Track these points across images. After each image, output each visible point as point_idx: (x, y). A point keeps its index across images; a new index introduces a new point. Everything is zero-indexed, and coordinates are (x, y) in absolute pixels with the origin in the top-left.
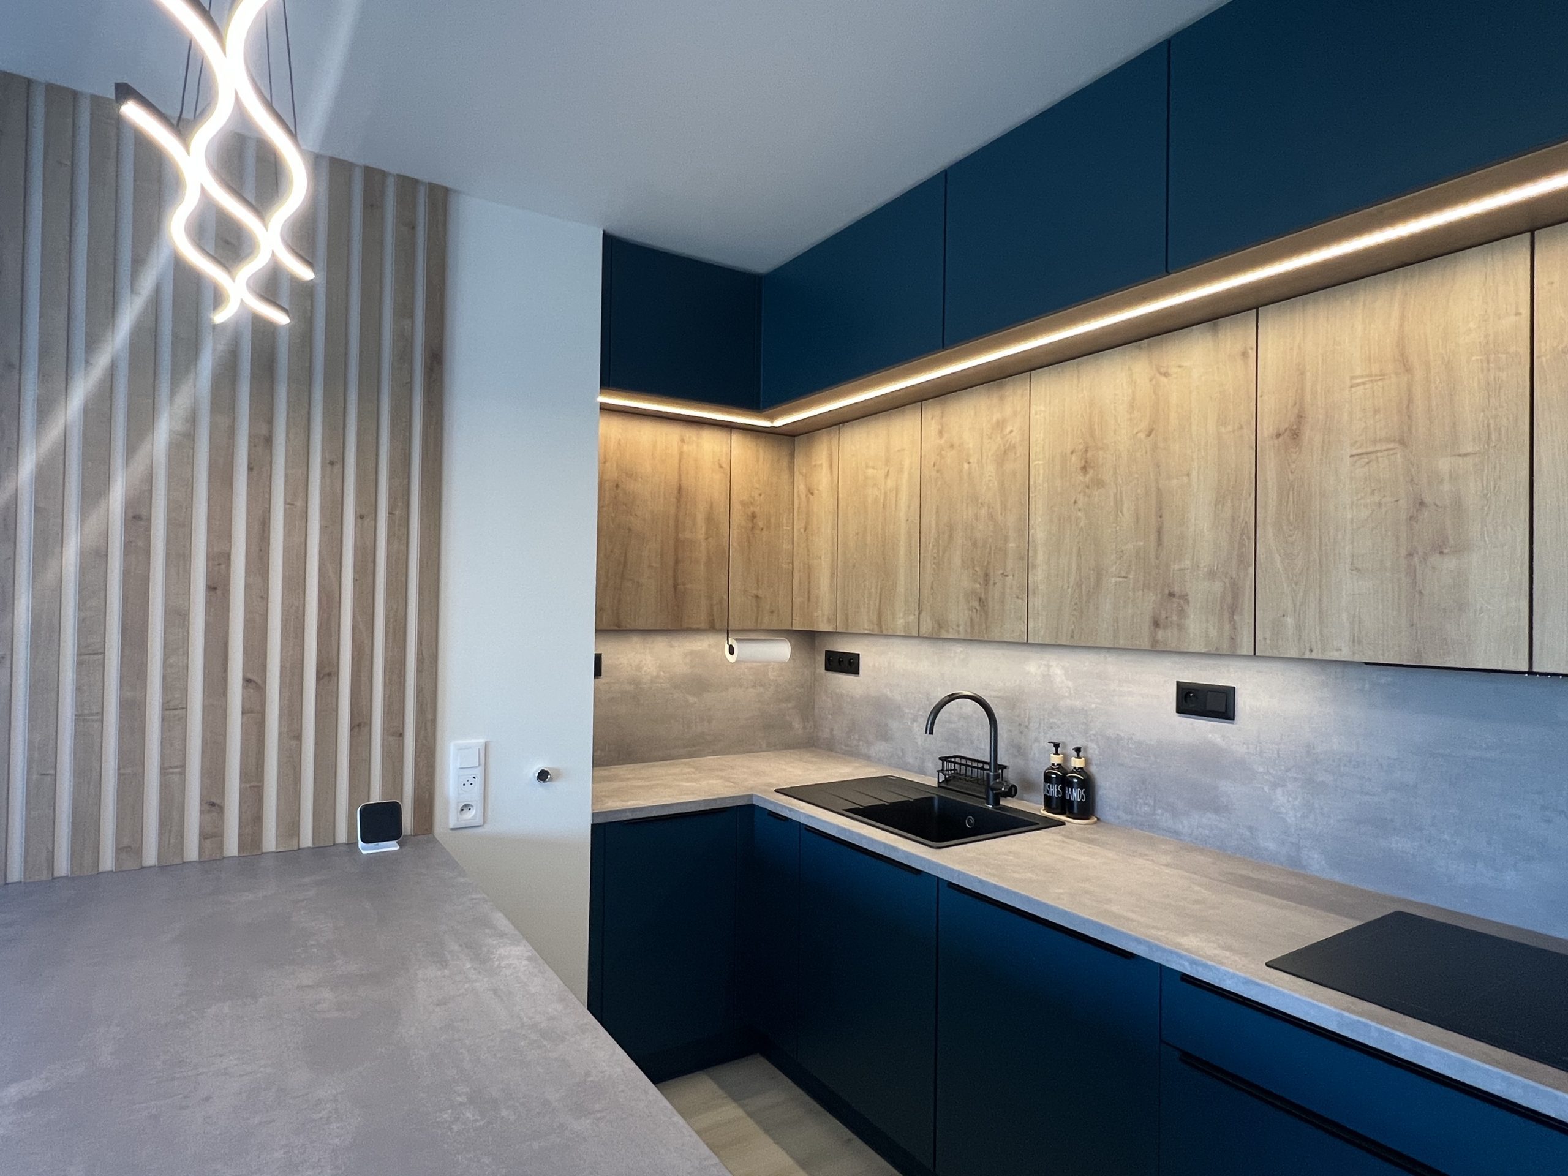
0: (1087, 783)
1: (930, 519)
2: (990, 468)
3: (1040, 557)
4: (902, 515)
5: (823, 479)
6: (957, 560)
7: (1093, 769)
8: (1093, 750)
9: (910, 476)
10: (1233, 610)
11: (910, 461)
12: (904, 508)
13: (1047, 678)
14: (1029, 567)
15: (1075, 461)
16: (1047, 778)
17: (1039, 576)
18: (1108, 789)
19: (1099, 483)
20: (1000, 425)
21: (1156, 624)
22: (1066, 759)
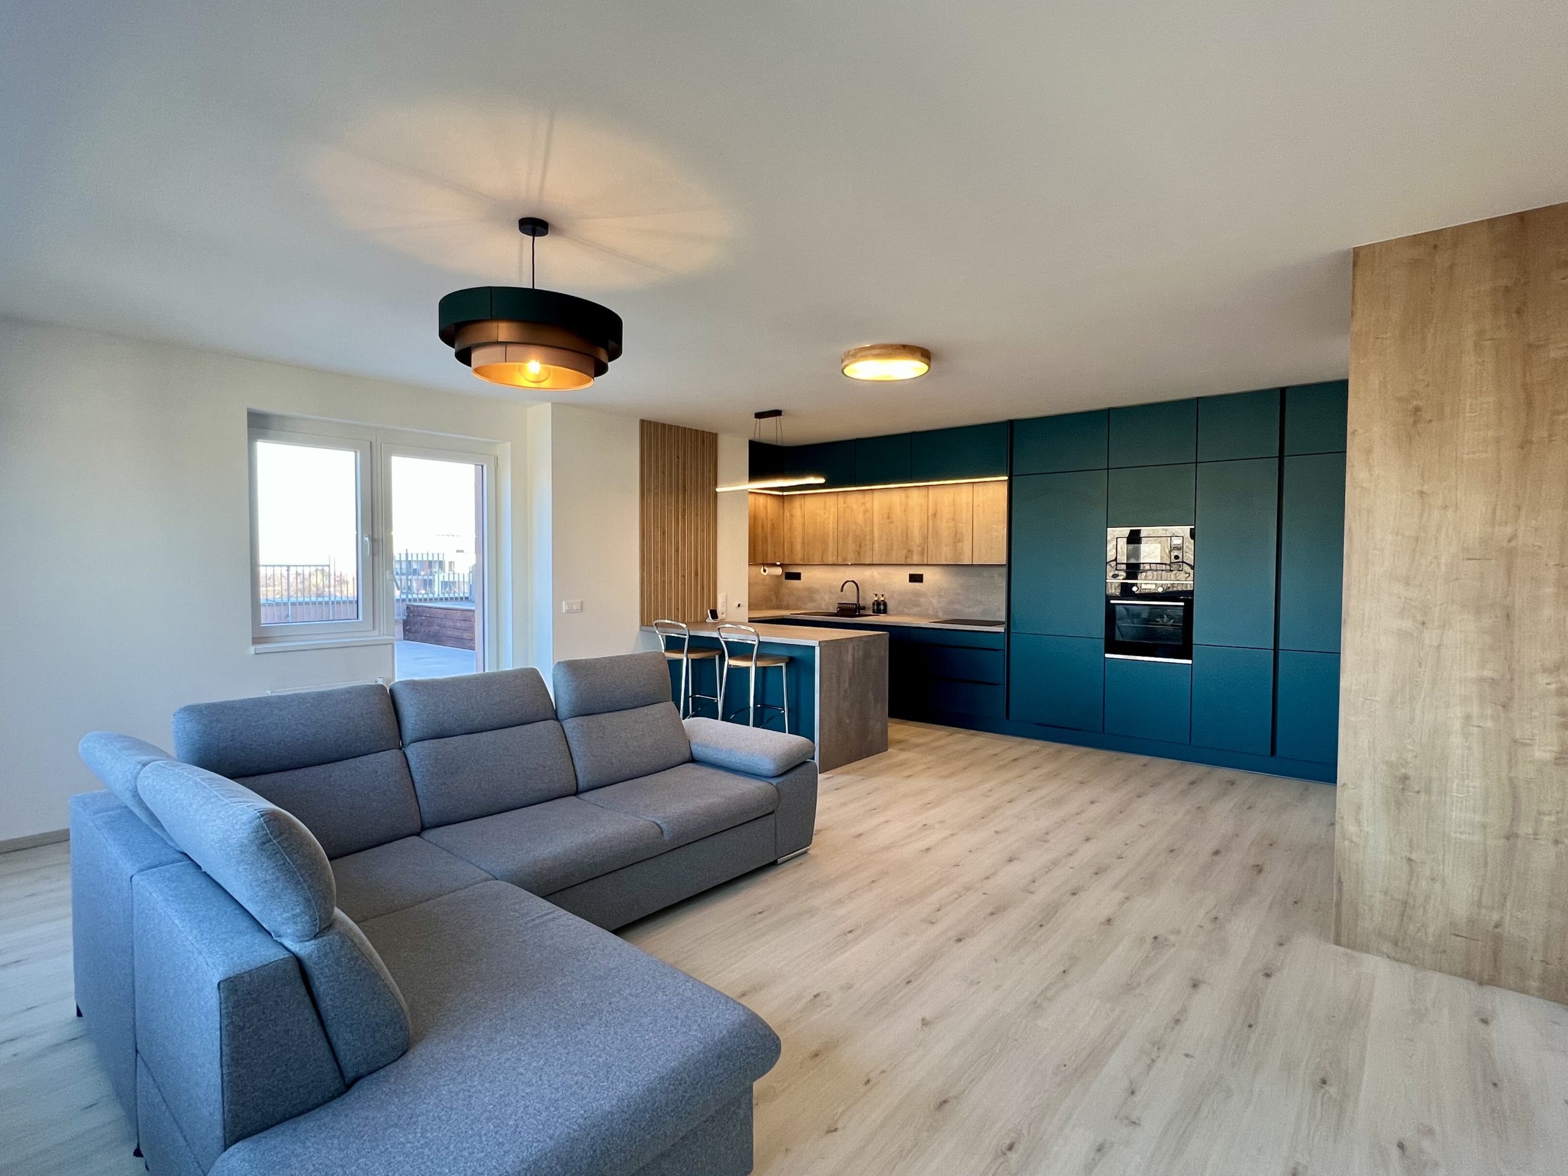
0: (885, 604)
1: (841, 529)
2: (861, 516)
3: (876, 540)
4: (831, 526)
5: (798, 512)
6: (850, 541)
7: (886, 601)
8: (886, 595)
9: (834, 515)
10: (923, 554)
11: (833, 510)
12: (831, 525)
13: (872, 576)
14: (873, 544)
15: (886, 516)
16: (873, 604)
17: (876, 546)
18: (890, 606)
19: (892, 522)
20: (864, 503)
21: (906, 558)
22: (879, 598)
